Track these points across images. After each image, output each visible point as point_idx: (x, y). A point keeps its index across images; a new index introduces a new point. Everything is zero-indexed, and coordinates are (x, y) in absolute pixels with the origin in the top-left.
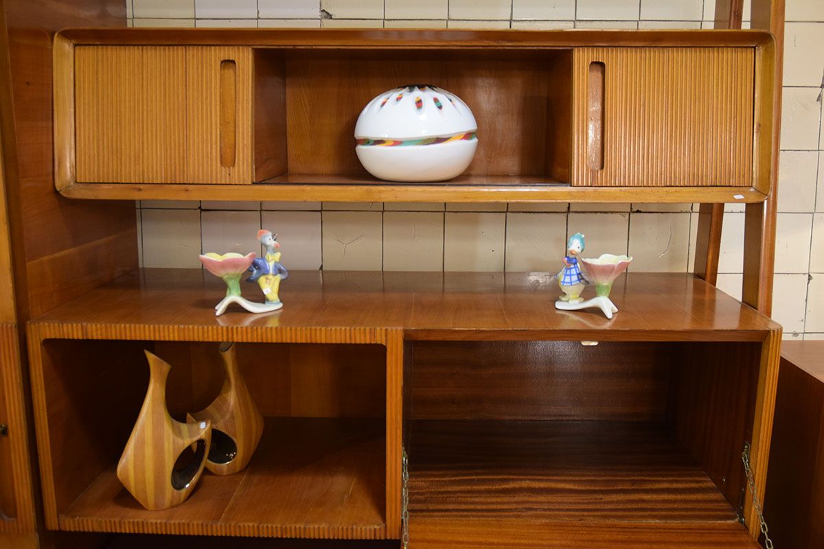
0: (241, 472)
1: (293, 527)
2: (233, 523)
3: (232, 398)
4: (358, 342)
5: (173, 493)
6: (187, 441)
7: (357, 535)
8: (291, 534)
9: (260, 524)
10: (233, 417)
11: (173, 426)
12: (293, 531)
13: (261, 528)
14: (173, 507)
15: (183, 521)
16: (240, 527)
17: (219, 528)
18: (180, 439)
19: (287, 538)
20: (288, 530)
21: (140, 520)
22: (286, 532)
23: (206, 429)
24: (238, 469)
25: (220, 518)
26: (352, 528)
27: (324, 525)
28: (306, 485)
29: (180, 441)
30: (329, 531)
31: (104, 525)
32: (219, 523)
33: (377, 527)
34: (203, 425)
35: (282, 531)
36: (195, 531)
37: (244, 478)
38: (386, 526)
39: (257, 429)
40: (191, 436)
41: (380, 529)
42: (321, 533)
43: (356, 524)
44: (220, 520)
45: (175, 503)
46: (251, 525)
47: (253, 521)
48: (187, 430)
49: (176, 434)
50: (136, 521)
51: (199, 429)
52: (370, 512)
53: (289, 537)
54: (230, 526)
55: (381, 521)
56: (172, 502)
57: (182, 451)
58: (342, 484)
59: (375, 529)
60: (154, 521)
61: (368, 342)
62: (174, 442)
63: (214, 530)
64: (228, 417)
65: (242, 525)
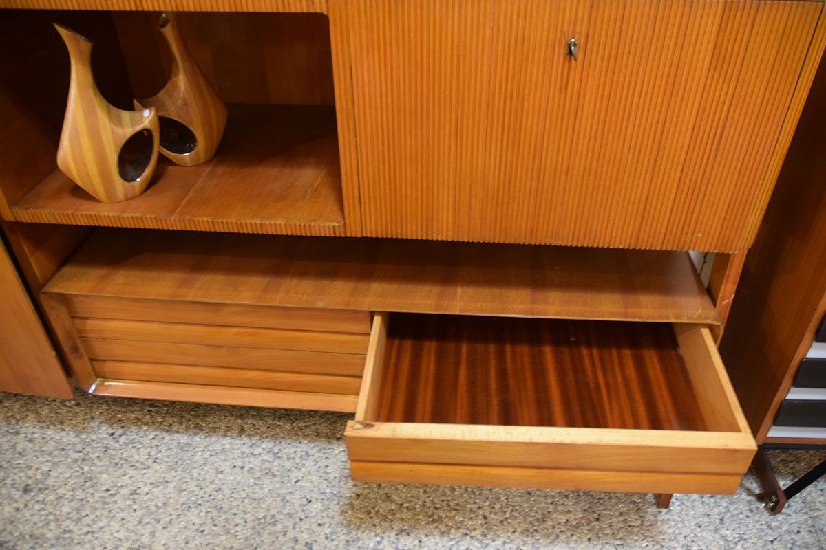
0: (207, 163)
1: (248, 223)
2: (187, 217)
3: (181, 81)
4: (293, 11)
5: (124, 186)
6: (128, 131)
7: (315, 233)
8: (247, 229)
9: (215, 219)
10: (186, 104)
11: (109, 113)
12: (249, 226)
13: (216, 224)
14: (129, 199)
15: (136, 215)
16: (194, 221)
17: (173, 223)
18: (119, 129)
19: (244, 234)
20: (244, 225)
21: (93, 213)
22: (242, 227)
23: (151, 116)
24: (203, 160)
25: (175, 212)
26: (310, 225)
27: (280, 222)
28: (272, 177)
29: (120, 131)
30: (286, 228)
31: (57, 217)
32: (173, 218)
33: (336, 225)
34: (146, 113)
35: (238, 227)
36: (150, 225)
37: (209, 169)
38: (345, 224)
39: (218, 118)
40: (133, 126)
41: (339, 226)
42: (279, 230)
43: (314, 220)
44: (175, 214)
45: (130, 195)
46: (205, 219)
47: (209, 216)
48: (128, 118)
49: (114, 124)
50: (88, 213)
51: (142, 117)
52: (332, 207)
53: (246, 232)
54: (184, 221)
55: (340, 218)
56: (125, 195)
57: (123, 141)
58: (309, 176)
59: (334, 227)
60: (107, 214)
61: (305, 11)
62: (112, 132)
63: (169, 223)
64: (179, 103)
65: (195, 219)
